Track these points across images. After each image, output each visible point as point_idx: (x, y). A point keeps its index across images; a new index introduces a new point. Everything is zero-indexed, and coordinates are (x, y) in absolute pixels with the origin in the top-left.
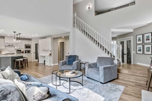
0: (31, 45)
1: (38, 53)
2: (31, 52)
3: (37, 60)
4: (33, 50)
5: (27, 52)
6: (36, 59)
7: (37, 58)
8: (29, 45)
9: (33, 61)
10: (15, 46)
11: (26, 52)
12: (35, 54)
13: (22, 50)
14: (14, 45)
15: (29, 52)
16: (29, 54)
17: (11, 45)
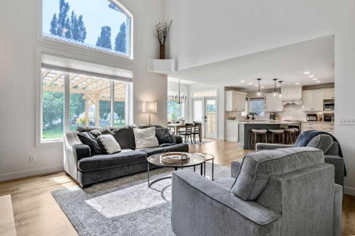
8: (331, 102)
11: (326, 120)
13: (318, 114)
14: (297, 103)
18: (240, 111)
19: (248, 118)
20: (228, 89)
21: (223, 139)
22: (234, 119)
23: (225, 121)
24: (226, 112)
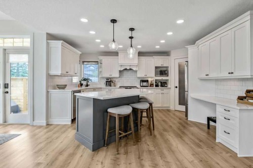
0: (167, 67)
1: (186, 90)
2: (169, 86)
3: (183, 108)
4: (173, 79)
5: (160, 84)
6: (180, 104)
7: (183, 100)
8: (165, 69)
9: (172, 108)
10: (136, 71)
11: (157, 86)
12: (177, 90)
13: (150, 80)
14: (134, 69)
15: (164, 84)
16: (165, 90)
17: (128, 68)
18: (72, 76)
19: (81, 85)
20: (51, 37)
21: (44, 123)
22: (63, 87)
23: (48, 92)
24: (50, 77)
